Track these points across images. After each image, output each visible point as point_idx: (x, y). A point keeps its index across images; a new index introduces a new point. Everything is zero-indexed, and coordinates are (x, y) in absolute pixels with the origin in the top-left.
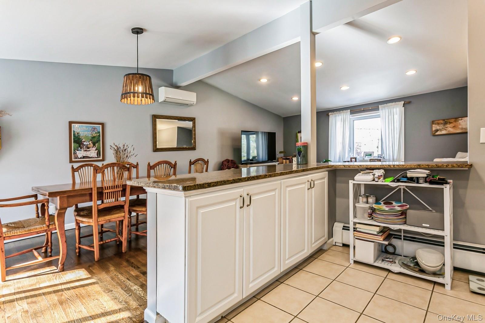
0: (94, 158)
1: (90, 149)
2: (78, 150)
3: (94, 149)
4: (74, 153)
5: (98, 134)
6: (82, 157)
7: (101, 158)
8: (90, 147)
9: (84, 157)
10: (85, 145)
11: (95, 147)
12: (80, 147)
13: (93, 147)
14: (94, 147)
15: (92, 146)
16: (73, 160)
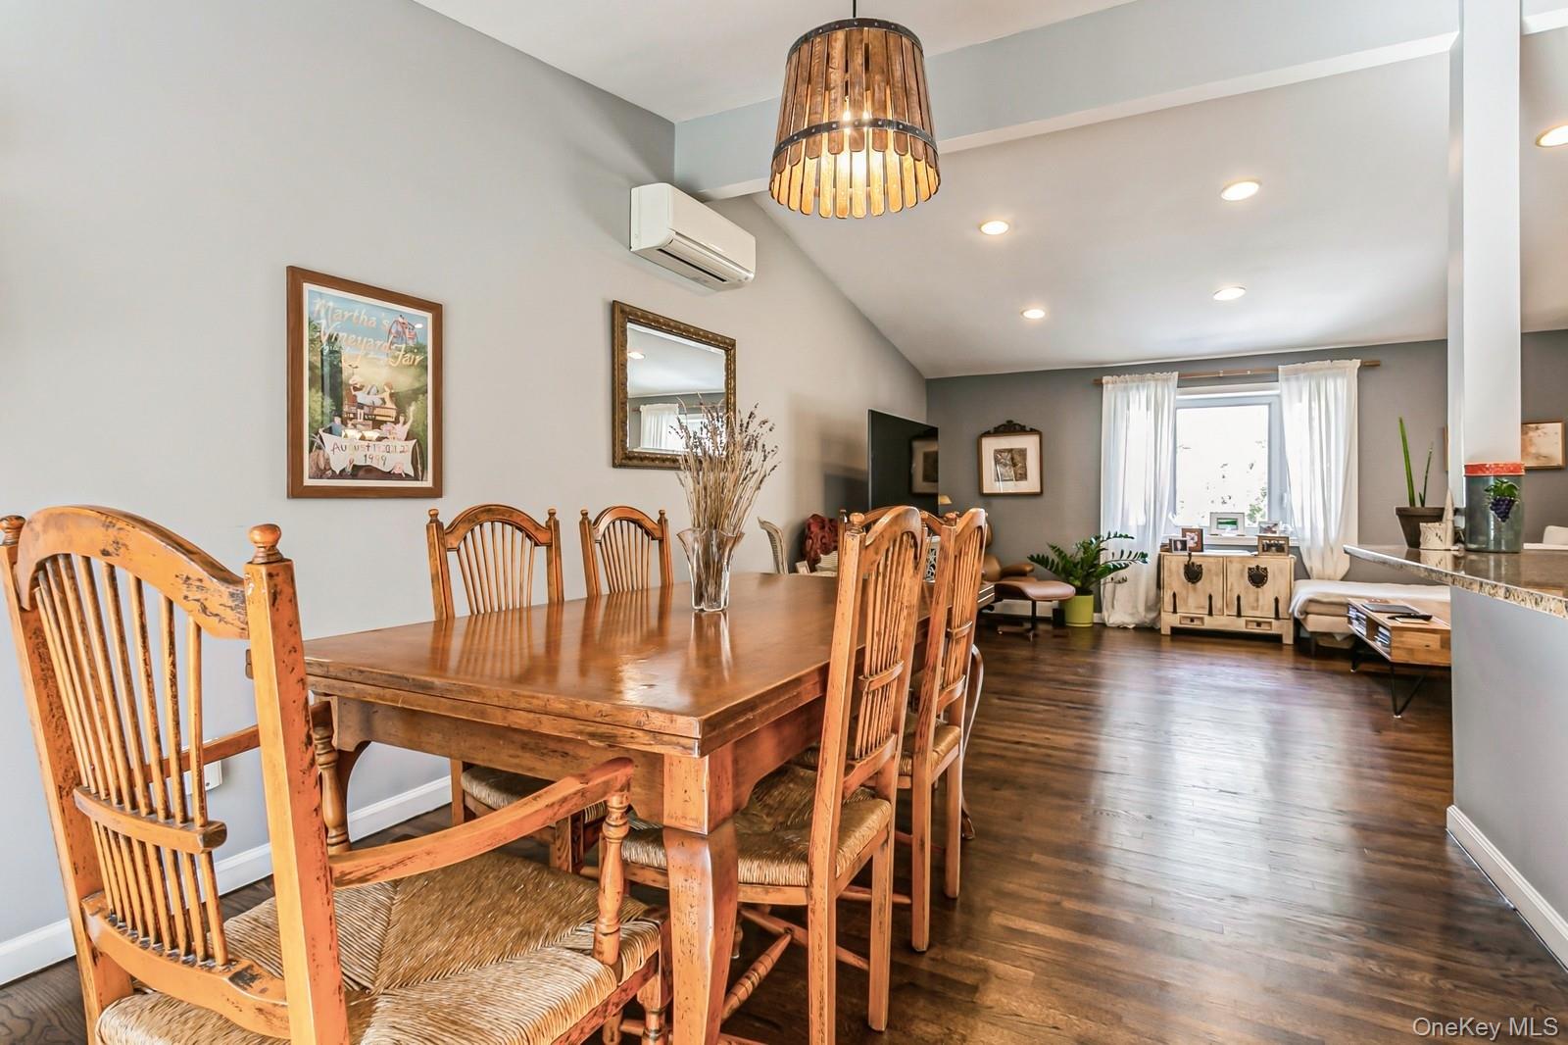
0: (399, 477)
1: (383, 427)
2: (330, 431)
3: (402, 430)
4: (312, 444)
5: (418, 358)
6: (349, 469)
7: (428, 483)
8: (386, 422)
9: (357, 471)
10: (361, 406)
11: (405, 423)
12: (340, 416)
13: (396, 422)
14: (402, 419)
15: (394, 413)
16: (308, 482)
